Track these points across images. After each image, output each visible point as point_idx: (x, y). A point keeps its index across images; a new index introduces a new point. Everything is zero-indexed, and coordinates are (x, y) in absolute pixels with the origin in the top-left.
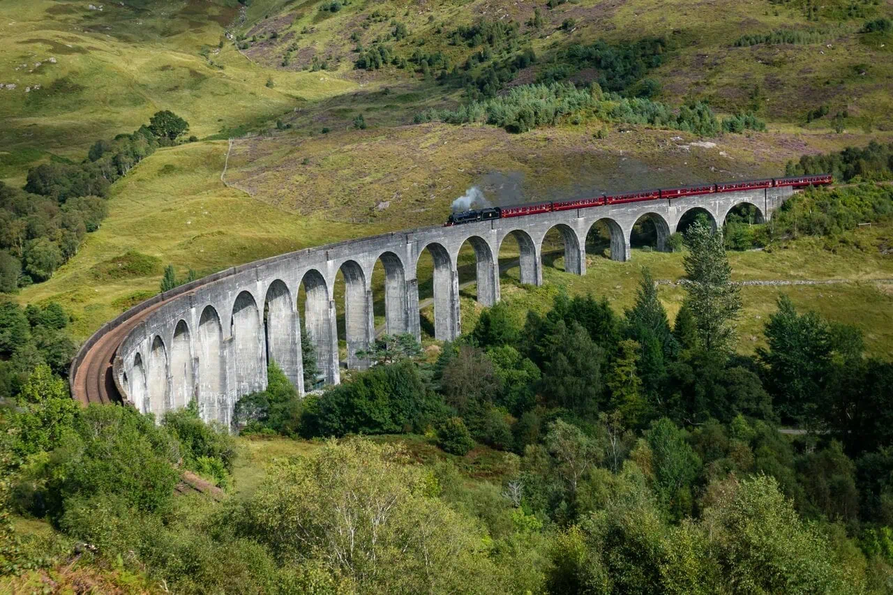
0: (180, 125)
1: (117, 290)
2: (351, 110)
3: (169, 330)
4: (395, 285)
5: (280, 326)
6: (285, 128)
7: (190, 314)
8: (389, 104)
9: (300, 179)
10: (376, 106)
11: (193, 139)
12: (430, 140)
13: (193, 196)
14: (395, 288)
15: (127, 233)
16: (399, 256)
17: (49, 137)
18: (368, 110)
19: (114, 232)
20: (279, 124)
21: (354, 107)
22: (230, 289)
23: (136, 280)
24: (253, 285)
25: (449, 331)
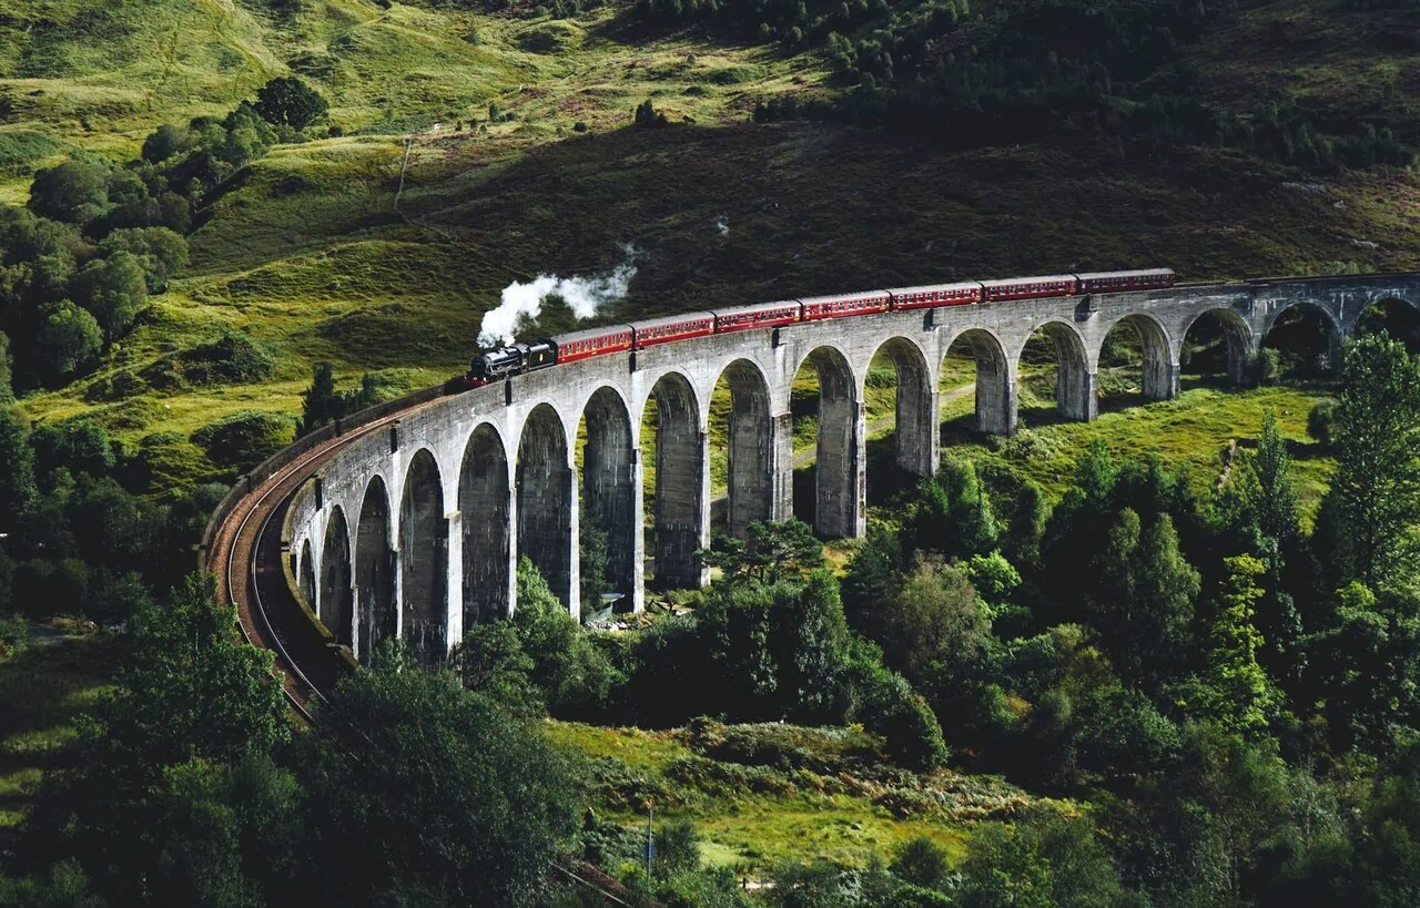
0: (315, 105)
1: (207, 407)
2: (624, 94)
3: (354, 496)
4: (750, 424)
5: (539, 494)
6: (503, 120)
7: (390, 465)
8: (696, 85)
9: (547, 213)
10: (670, 88)
11: (335, 132)
12: (786, 154)
13: (343, 238)
14: (748, 430)
15: (220, 299)
16: (761, 369)
17: (67, 115)
18: (656, 93)
19: (194, 296)
20: (493, 110)
21: (629, 86)
22: (460, 417)
23: (240, 389)
24: (500, 412)
25: (844, 517)
